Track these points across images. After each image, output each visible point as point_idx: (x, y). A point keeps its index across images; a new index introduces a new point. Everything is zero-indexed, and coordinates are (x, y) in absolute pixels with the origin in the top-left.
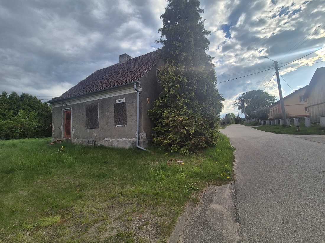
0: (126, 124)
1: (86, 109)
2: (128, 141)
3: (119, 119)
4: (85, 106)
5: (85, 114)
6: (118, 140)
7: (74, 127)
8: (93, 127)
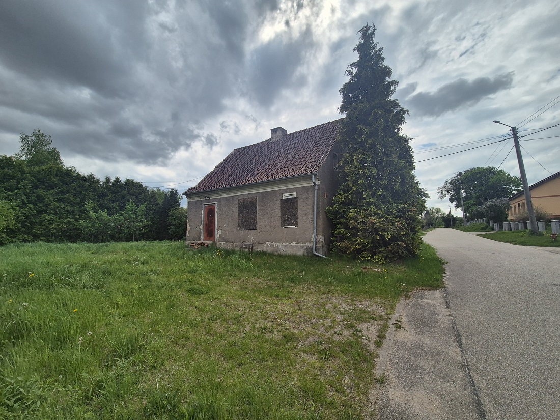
0: (297, 225)
1: (239, 204)
2: (301, 246)
3: (287, 218)
4: (237, 201)
5: (237, 211)
6: (285, 244)
7: (220, 227)
8: (249, 227)
